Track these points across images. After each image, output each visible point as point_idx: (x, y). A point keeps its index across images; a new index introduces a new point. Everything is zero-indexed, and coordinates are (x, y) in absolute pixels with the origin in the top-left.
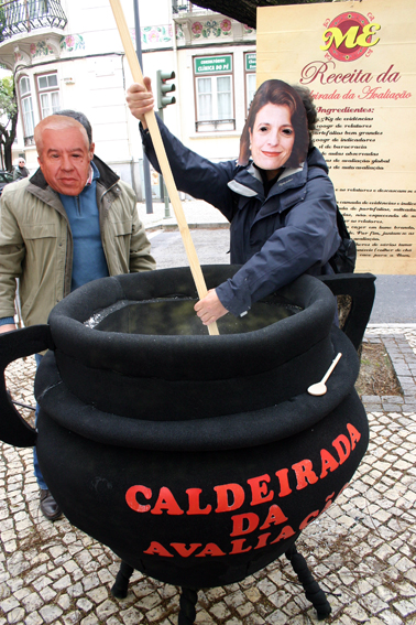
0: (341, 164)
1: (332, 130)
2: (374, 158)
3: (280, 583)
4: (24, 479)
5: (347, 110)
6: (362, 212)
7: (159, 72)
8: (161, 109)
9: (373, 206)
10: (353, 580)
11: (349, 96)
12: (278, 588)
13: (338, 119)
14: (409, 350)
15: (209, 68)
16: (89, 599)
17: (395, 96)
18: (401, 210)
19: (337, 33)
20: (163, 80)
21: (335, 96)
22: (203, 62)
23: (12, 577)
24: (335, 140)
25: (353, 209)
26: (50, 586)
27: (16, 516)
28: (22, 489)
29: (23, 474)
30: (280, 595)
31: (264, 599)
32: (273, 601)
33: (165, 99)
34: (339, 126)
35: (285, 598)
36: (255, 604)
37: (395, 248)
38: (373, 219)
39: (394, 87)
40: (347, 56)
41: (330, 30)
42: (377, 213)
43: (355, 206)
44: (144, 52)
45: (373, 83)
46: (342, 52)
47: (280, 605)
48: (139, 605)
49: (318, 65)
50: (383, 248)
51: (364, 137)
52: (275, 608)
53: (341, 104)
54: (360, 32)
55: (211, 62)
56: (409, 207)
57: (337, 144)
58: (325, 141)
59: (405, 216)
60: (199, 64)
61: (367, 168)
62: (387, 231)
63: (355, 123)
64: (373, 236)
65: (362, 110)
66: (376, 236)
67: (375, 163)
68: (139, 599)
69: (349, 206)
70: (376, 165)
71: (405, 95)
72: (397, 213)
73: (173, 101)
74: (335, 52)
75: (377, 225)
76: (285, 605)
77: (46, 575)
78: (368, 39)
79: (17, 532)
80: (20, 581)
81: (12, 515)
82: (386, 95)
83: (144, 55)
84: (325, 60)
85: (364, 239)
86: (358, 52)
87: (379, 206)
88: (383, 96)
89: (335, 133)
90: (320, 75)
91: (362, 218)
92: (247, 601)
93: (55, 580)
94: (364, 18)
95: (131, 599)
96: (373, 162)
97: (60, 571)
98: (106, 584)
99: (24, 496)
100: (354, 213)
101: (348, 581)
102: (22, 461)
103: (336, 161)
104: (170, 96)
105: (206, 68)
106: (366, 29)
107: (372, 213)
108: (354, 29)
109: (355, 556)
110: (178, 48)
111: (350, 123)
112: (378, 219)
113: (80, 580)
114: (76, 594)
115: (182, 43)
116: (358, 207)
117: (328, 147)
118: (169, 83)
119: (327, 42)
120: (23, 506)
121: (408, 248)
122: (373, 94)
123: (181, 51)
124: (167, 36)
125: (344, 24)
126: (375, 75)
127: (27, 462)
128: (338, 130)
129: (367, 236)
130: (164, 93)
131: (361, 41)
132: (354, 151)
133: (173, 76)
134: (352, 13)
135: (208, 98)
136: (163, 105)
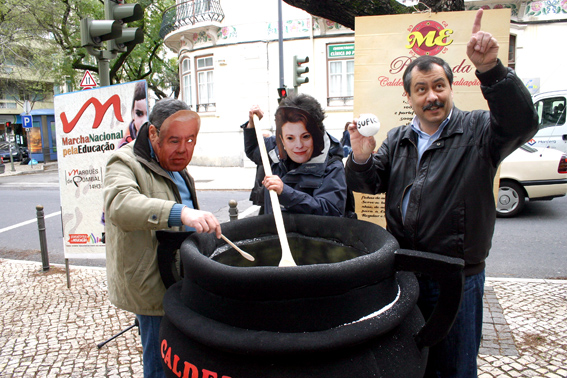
7: (295, 57)
8: (296, 87)
14: (495, 301)
15: (340, 53)
19: (418, 36)
20: (299, 63)
22: (335, 49)
33: (299, 79)
39: (468, 77)
40: (428, 53)
41: (414, 33)
44: (285, 40)
46: (423, 49)
49: (405, 59)
54: (437, 35)
55: (342, 48)
60: (331, 50)
71: (476, 83)
73: (307, 81)
74: (417, 49)
78: (444, 40)
82: (461, 83)
83: (284, 43)
84: (411, 56)
86: (437, 49)
88: (458, 84)
94: (439, 25)
104: (303, 77)
105: (337, 54)
106: (441, 33)
108: (432, 34)
110: (314, 37)
115: (317, 33)
118: (303, 67)
119: (411, 42)
123: (316, 40)
124: (305, 27)
125: (424, 29)
130: (299, 74)
131: (438, 42)
133: (307, 60)
134: (431, 22)
135: (339, 78)
136: (298, 84)
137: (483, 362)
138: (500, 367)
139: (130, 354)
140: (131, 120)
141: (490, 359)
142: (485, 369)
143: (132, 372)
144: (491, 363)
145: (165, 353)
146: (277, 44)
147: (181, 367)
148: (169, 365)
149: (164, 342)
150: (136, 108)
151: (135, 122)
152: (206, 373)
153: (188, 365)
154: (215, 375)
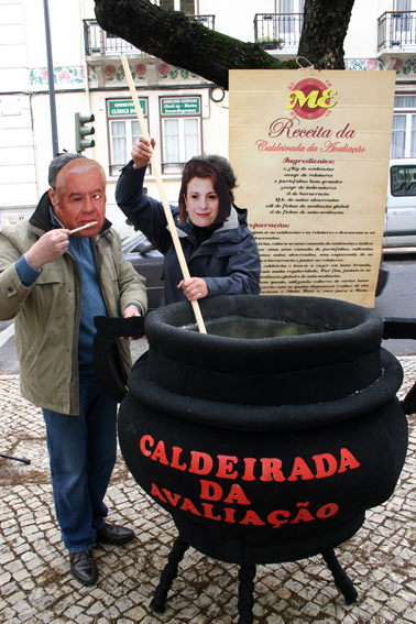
0: (306, 210)
1: (298, 178)
2: (335, 204)
3: (305, 581)
4: (19, 524)
5: (311, 161)
6: (325, 252)
7: (77, 115)
8: (79, 152)
9: (335, 247)
10: (367, 571)
11: (313, 149)
12: (304, 586)
13: (303, 169)
15: (123, 111)
16: (128, 618)
17: (352, 150)
18: (359, 249)
19: (300, 95)
20: (82, 122)
21: (300, 149)
22: (117, 105)
23: (40, 611)
24: (301, 188)
25: (318, 249)
26: (84, 613)
27: (23, 557)
28: (20, 532)
29: (16, 519)
30: (308, 590)
31: (294, 595)
32: (303, 596)
33: (83, 142)
34: (304, 175)
35: (313, 592)
36: (287, 601)
37: (354, 284)
38: (335, 258)
39: (351, 143)
40: (310, 115)
41: (295, 92)
42: (338, 252)
43: (319, 246)
45: (333, 139)
46: (305, 111)
47: (310, 598)
48: (180, 616)
49: (285, 122)
50: (343, 284)
51: (327, 185)
52: (307, 601)
53: (306, 155)
54: (320, 96)
55: (125, 105)
56: (366, 247)
57: (303, 191)
58: (292, 188)
59: (362, 255)
60: (112, 106)
61: (330, 212)
62: (348, 269)
63: (318, 172)
64: (335, 273)
65: (324, 162)
66: (337, 274)
67: (337, 209)
68: (178, 611)
69: (314, 247)
70: (337, 210)
71: (360, 150)
72: (356, 252)
73: (93, 144)
74: (299, 111)
75: (338, 263)
76: (315, 598)
77: (75, 604)
78: (327, 102)
79: (29, 571)
80: (51, 613)
81: (18, 557)
82: (345, 149)
83: (57, 96)
84: (291, 118)
85: (327, 276)
86: (320, 112)
87: (340, 247)
88: (341, 150)
89: (300, 181)
90: (286, 130)
91: (326, 258)
92: (280, 599)
93: (87, 608)
94: (323, 84)
95: (170, 612)
96: (335, 207)
97: (88, 599)
98: (140, 604)
99: (26, 538)
100: (318, 253)
101: (364, 572)
102: (11, 507)
103: (302, 206)
104: (89, 138)
105: (120, 111)
106: (325, 93)
107: (334, 252)
108: (315, 93)
109: (363, 552)
110: (91, 90)
111: (314, 172)
112: (340, 258)
113: (113, 604)
114: (113, 617)
115: (95, 85)
116: (321, 247)
117: (295, 194)
118: (88, 126)
119: (292, 102)
120: (27, 547)
121: (366, 283)
122: (333, 148)
123: (94, 94)
124: (79, 77)
125: (307, 88)
126: (334, 132)
127: (15, 507)
128: (304, 179)
129: (330, 274)
130: (82, 135)
131: (321, 103)
132: (318, 197)
133: (92, 118)
134: (313, 79)
135: (122, 141)
136: (82, 148)
146: (47, 97)
149: (147, 438)
152: (222, 459)
153: (196, 455)
154: (235, 459)
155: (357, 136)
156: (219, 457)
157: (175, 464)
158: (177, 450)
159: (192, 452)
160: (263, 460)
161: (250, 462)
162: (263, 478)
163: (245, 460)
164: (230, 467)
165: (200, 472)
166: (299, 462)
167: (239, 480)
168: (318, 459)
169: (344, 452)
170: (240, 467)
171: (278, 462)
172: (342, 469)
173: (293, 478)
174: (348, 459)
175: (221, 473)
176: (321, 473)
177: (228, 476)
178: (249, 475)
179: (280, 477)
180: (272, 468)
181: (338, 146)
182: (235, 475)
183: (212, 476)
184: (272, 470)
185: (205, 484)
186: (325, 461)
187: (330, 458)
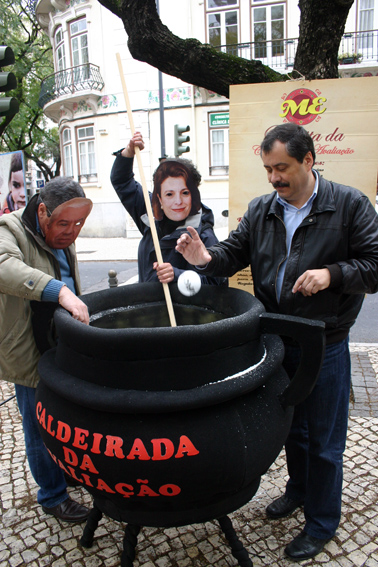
3: (217, 545)
7: (176, 126)
10: (277, 546)
12: (214, 549)
14: (369, 366)
15: (222, 122)
16: (62, 547)
17: (341, 152)
19: (292, 104)
20: (180, 132)
22: (217, 117)
23: (5, 528)
26: (33, 535)
27: (15, 482)
30: (215, 554)
31: (201, 555)
32: (207, 558)
33: (181, 148)
35: (218, 556)
36: (192, 559)
39: (340, 145)
40: (301, 122)
41: (287, 102)
44: (167, 109)
45: (322, 142)
46: (297, 118)
47: (213, 561)
48: (100, 554)
52: (209, 563)
54: (310, 103)
55: (223, 117)
60: (213, 119)
68: (101, 549)
71: (349, 151)
73: (188, 150)
74: (291, 118)
76: (217, 562)
77: (32, 528)
78: (317, 109)
79: (14, 494)
80: (11, 531)
81: (12, 481)
82: (334, 151)
83: (165, 112)
86: (310, 118)
88: (330, 152)
92: (187, 556)
93: (37, 532)
94: (313, 93)
95: (95, 549)
97: (43, 525)
98: (77, 537)
101: (272, 547)
104: (185, 145)
105: (219, 122)
106: (315, 101)
108: (305, 102)
109: (284, 527)
110: (196, 106)
113: (57, 533)
114: (52, 543)
115: (199, 101)
118: (185, 135)
119: (285, 111)
120: (22, 474)
122: (322, 151)
123: (198, 108)
124: (187, 95)
125: (298, 97)
126: (324, 135)
130: (180, 143)
131: (312, 110)
133: (188, 129)
135: (221, 147)
136: (179, 153)
137: (353, 423)
138: (369, 428)
139: (12, 423)
140: (8, 192)
141: (360, 420)
142: (355, 430)
143: (14, 440)
144: (361, 424)
145: (40, 414)
146: (158, 113)
147: (54, 427)
148: (44, 426)
149: (40, 404)
150: (13, 180)
151: (13, 194)
152: (78, 431)
153: (61, 424)
154: (87, 433)
155: (345, 139)
156: (76, 429)
157: (49, 430)
158: (51, 418)
159: (59, 422)
160: (108, 437)
161: (98, 437)
162: (106, 453)
163: (95, 434)
164: (83, 439)
165: (62, 439)
166: (138, 443)
167: (88, 452)
168: (156, 443)
169: (184, 440)
170: (89, 440)
171: (120, 441)
172: (179, 455)
173: (131, 456)
174: (187, 446)
175: (76, 444)
176: (157, 456)
177: (81, 447)
178: (96, 449)
179: (120, 454)
180: (115, 444)
181: (327, 149)
182: (85, 447)
183: (69, 444)
184: (114, 447)
185: (67, 450)
186: (163, 445)
187: (168, 443)
